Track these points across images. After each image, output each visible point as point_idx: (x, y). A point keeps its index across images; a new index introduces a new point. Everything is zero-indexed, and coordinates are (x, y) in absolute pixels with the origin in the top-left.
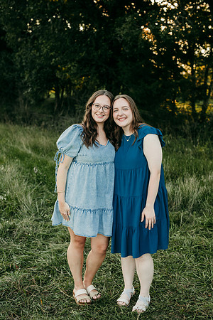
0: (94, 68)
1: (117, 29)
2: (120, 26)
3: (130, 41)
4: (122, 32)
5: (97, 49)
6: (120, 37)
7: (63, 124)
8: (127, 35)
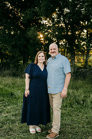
0: (18, 48)
1: (28, 32)
2: (29, 31)
3: (33, 37)
4: (30, 33)
5: (19, 41)
6: (29, 35)
7: (4, 73)
8: (32, 35)
